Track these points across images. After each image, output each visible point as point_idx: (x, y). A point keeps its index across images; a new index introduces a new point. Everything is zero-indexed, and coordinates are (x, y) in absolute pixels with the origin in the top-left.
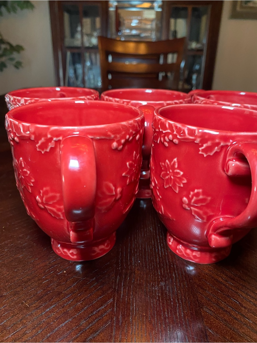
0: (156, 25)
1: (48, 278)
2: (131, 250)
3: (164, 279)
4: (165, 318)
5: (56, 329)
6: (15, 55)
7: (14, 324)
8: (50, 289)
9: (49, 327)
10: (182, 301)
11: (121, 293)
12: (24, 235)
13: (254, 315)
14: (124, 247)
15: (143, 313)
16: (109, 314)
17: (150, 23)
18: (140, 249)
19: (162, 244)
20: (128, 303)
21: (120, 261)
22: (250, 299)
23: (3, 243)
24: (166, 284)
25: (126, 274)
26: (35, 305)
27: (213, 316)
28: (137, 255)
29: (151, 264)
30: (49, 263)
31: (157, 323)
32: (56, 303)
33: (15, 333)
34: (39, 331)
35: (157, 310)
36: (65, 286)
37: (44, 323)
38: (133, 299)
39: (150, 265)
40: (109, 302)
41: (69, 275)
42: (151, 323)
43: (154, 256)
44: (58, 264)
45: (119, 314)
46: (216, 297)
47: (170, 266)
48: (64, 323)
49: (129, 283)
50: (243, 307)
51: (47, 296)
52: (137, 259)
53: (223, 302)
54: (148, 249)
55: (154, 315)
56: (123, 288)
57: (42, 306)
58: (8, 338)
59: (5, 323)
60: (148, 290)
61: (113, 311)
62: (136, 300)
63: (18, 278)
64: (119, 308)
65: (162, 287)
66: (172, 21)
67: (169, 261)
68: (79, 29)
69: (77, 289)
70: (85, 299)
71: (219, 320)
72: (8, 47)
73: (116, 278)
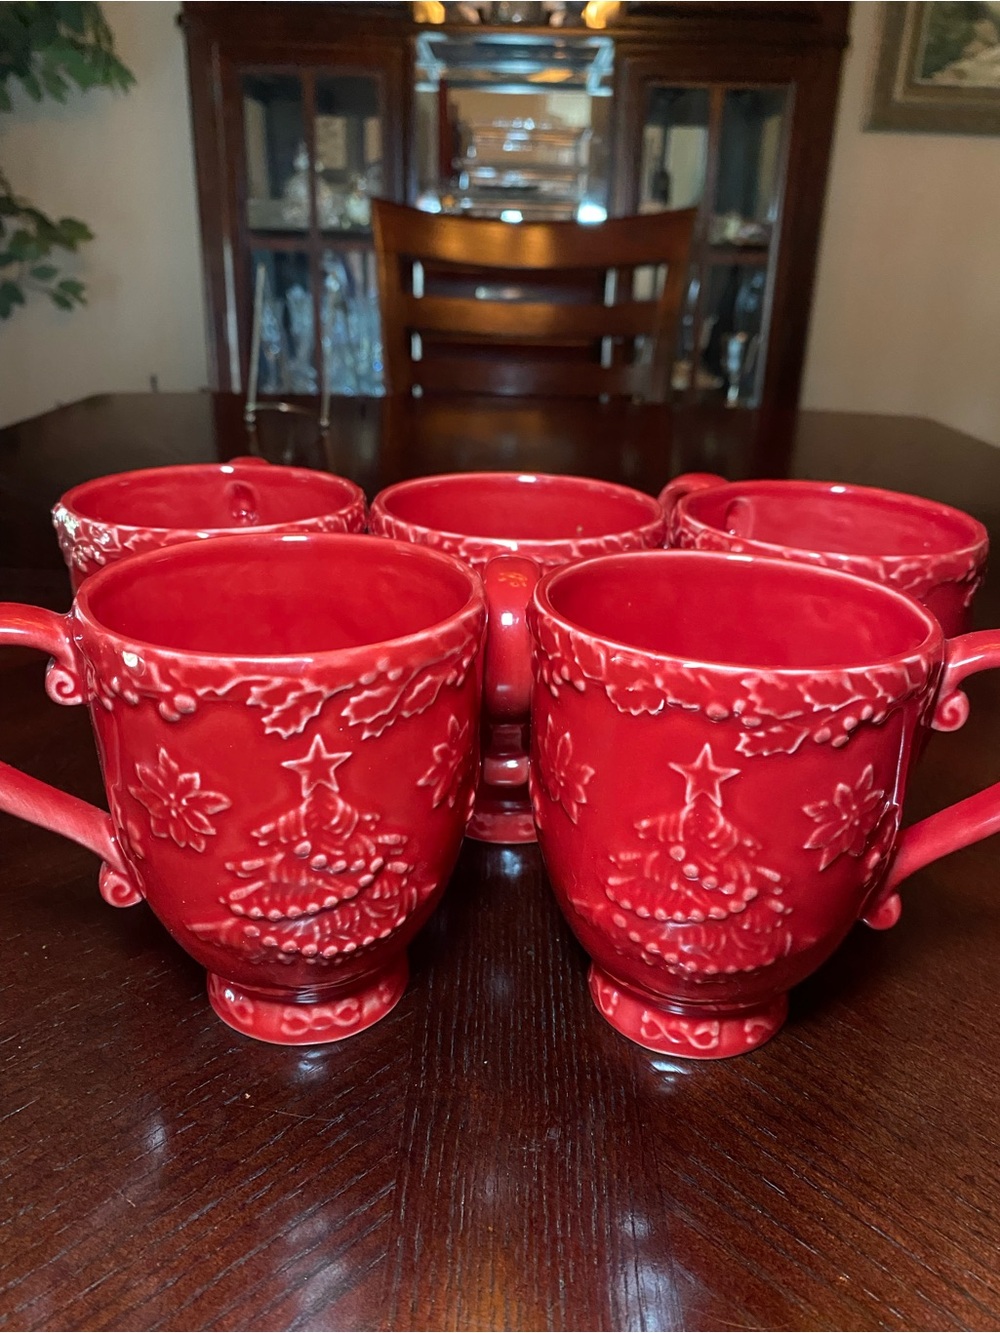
0: (593, 149)
1: (194, 1115)
2: (460, 1024)
3: (559, 1119)
4: (554, 1241)
5: (221, 1274)
6: (57, 257)
7: (92, 1261)
8: (200, 1152)
9: (201, 1269)
10: (610, 1189)
11: (422, 1164)
12: (111, 974)
13: (828, 1231)
14: (440, 1014)
15: (488, 1225)
16: (384, 1229)
17: (571, 145)
18: (492, 1021)
19: (562, 1005)
20: (445, 1195)
21: (423, 1061)
22: (820, 1182)
23: (47, 1002)
24: (565, 1135)
25: (442, 1104)
26: (153, 1203)
27: (699, 1234)
28: (479, 1041)
29: (523, 1068)
30: (198, 1070)
31: (527, 1256)
32: (218, 1197)
33: (96, 1288)
34: (167, 1280)
35: (530, 1215)
36: (249, 1142)
37: (182, 1257)
38: (458, 1180)
39: (520, 1075)
40: (384, 1192)
41: (260, 1108)
42: (508, 1256)
43: (535, 1046)
44: (227, 1070)
45: (415, 1230)
46: (716, 1175)
47: (582, 1078)
48: (243, 1255)
49: (447, 1132)
50: (795, 1206)
51: (191, 1174)
52: (479, 1053)
53: (736, 1189)
54: (515, 1022)
55: (522, 1230)
56: (431, 1148)
57: (176, 1204)
58: (76, 1301)
59: (65, 1259)
60: (508, 1152)
61: (396, 1219)
62: (468, 1185)
63: (98, 1119)
64: (415, 1209)
65: (551, 1143)
66: (653, 133)
67: (580, 1062)
68: (302, 162)
69: (286, 1152)
70: (308, 1183)
71: (717, 1244)
72: (31, 228)
73: (409, 1115)
